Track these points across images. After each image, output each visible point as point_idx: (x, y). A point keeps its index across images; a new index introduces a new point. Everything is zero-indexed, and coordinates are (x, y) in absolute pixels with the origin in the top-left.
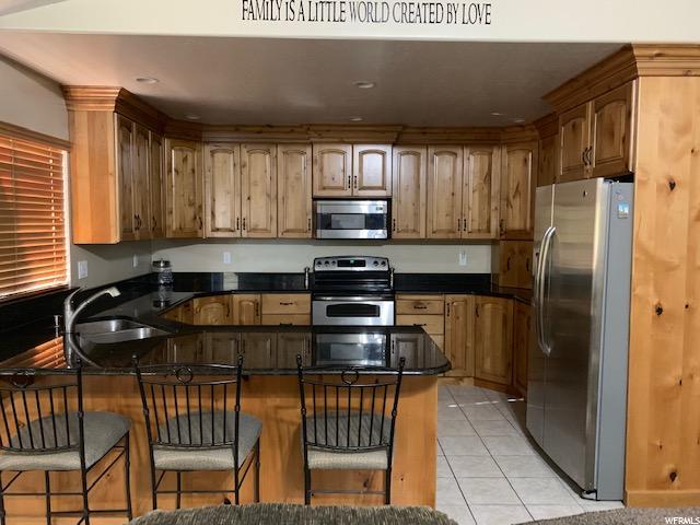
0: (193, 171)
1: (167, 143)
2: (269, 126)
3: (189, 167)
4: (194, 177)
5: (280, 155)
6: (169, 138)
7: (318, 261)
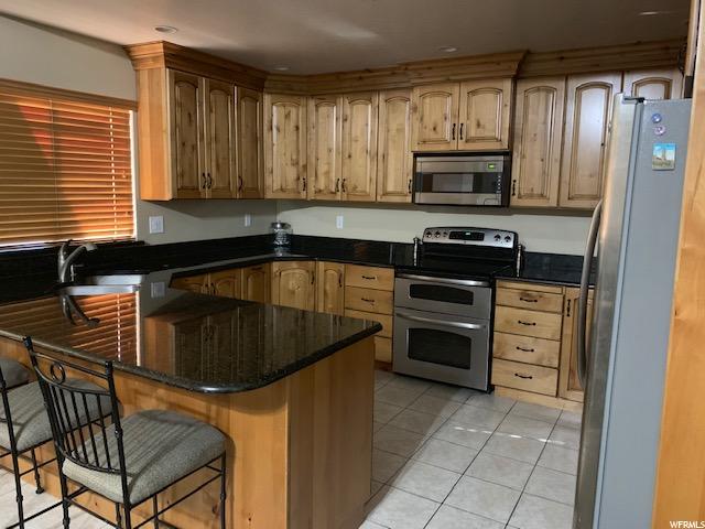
0: (297, 128)
1: (267, 99)
2: (369, 71)
3: (292, 124)
4: (298, 133)
5: (382, 104)
6: (268, 93)
7: (428, 232)
